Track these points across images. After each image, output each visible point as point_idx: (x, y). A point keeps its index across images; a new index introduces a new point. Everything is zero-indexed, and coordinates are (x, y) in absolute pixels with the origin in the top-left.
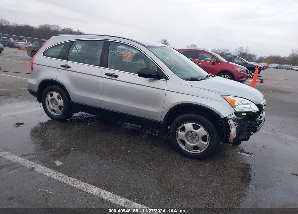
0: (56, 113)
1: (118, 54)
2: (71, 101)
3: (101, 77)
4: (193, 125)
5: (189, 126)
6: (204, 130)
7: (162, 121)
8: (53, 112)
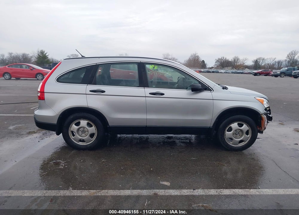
0: (85, 142)
1: (158, 74)
2: (108, 126)
3: (146, 97)
4: (238, 124)
5: (235, 125)
6: (247, 126)
7: (212, 126)
8: (80, 142)
